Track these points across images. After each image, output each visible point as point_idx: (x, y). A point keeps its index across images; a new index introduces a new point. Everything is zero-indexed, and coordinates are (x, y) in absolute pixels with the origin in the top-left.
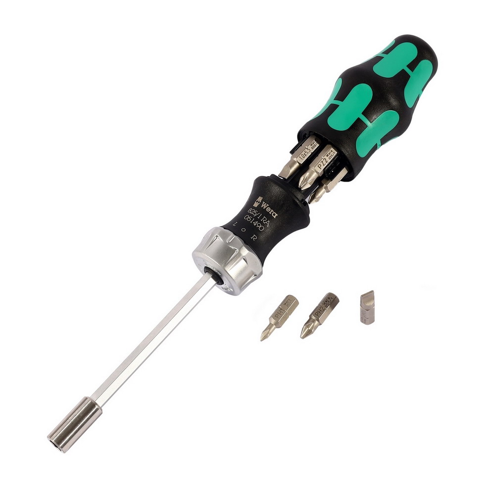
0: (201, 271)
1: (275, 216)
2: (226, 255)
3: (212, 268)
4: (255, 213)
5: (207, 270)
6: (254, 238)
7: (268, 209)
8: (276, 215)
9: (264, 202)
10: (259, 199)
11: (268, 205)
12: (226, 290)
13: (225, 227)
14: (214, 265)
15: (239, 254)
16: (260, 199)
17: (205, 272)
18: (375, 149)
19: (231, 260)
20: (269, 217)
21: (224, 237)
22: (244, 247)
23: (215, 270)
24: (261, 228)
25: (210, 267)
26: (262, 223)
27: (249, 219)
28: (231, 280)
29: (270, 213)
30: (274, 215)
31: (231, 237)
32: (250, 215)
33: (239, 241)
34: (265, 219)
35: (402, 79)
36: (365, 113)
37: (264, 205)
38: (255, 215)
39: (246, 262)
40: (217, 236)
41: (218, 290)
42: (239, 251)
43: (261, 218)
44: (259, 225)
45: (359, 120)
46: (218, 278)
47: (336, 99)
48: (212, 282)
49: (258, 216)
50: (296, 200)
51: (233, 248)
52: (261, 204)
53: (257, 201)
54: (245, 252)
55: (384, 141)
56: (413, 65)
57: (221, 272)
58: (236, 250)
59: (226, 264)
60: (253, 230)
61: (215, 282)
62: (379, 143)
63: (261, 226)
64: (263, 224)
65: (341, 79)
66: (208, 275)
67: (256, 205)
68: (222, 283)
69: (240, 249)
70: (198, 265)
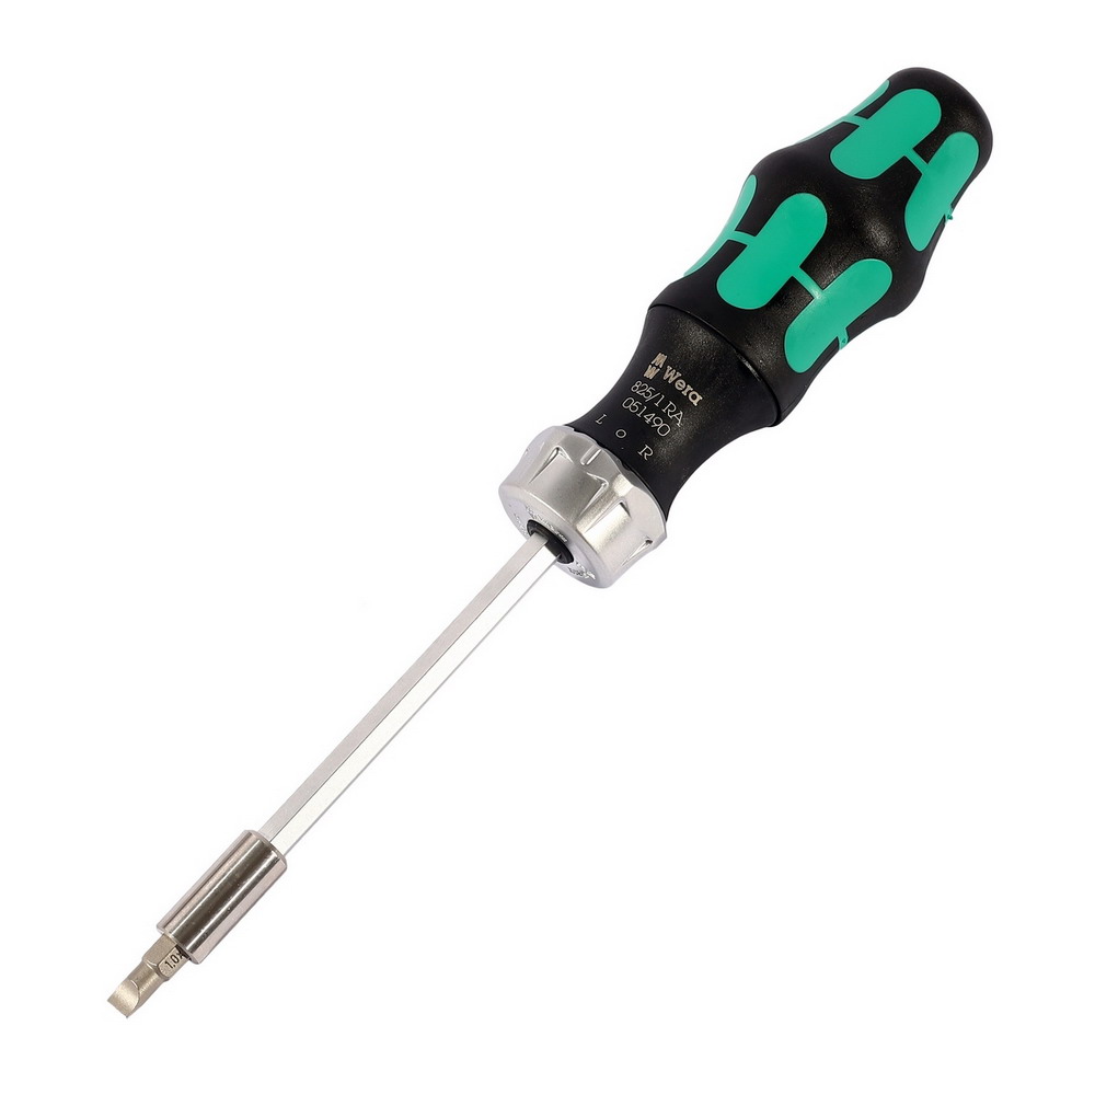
0: (520, 530)
1: (697, 400)
2: (579, 494)
3: (545, 525)
4: (647, 394)
5: (535, 527)
6: (645, 452)
7: (680, 385)
8: (699, 398)
9: (669, 368)
10: (657, 358)
11: (679, 374)
12: (579, 575)
13: (578, 426)
14: (551, 518)
15: (611, 493)
16: (660, 359)
17: (531, 534)
18: (833, 349)
19: (592, 506)
20: (682, 401)
21: (575, 450)
22: (621, 477)
23: (552, 529)
24: (663, 430)
25: (542, 523)
26: (664, 416)
27: (634, 408)
28: (590, 553)
29: (685, 393)
30: (694, 397)
31: (593, 451)
32: (638, 398)
33: (609, 460)
34: (672, 408)
35: (900, 181)
36: (807, 266)
37: (671, 375)
38: (649, 398)
39: (626, 510)
40: (558, 449)
41: (559, 575)
42: (611, 484)
43: (664, 404)
44: (658, 422)
45: (792, 283)
46: (560, 549)
47: (740, 228)
48: (546, 556)
49: (656, 400)
50: (747, 364)
51: (595, 477)
52: (664, 370)
53: (653, 365)
54: (624, 486)
55: (855, 329)
56: (927, 148)
57: (568, 534)
58: (602, 482)
59: (579, 517)
60: (643, 433)
61: (554, 558)
62: (843, 336)
63: (661, 425)
64: (666, 420)
65: (754, 178)
66: (538, 541)
67: (650, 373)
68: (570, 559)
69: (612, 480)
70: (514, 516)
